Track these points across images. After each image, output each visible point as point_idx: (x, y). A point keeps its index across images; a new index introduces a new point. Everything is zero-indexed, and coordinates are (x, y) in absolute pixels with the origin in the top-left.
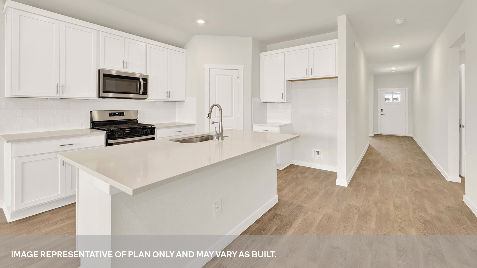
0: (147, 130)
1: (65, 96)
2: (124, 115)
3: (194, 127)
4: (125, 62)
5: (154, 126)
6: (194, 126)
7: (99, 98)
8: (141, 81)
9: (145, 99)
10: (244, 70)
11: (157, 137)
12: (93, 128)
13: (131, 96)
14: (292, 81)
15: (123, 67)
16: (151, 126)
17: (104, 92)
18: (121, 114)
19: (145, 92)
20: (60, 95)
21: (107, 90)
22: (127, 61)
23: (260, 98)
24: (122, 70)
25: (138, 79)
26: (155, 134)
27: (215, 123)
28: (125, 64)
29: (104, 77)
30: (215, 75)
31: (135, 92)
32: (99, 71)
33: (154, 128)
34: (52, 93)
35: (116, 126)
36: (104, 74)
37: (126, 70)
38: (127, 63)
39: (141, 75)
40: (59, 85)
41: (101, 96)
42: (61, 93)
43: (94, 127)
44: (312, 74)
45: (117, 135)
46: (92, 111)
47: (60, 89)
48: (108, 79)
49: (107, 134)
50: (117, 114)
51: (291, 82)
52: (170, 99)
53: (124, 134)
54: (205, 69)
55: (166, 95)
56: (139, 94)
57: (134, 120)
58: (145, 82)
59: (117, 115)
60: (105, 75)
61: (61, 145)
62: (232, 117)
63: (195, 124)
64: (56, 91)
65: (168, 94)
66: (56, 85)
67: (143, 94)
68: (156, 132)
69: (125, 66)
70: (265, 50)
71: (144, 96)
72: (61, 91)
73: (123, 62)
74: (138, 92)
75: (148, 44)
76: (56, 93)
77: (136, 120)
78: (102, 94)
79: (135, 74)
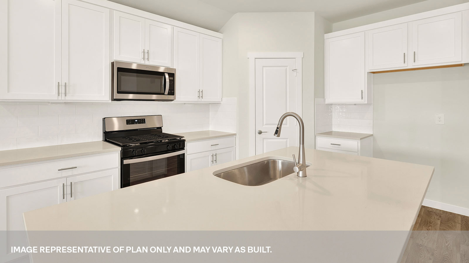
0: (175, 145)
1: (69, 98)
2: (145, 122)
3: (235, 138)
4: (146, 51)
5: (183, 138)
6: (234, 136)
7: (113, 100)
8: (167, 76)
9: (172, 100)
10: (303, 59)
11: (188, 154)
12: (106, 140)
13: (154, 97)
14: (374, 73)
15: (144, 59)
16: (180, 138)
17: (118, 92)
18: (142, 121)
19: (172, 92)
20: (62, 98)
21: (123, 89)
22: (148, 50)
23: (324, 98)
24: (142, 62)
25: (162, 74)
26: (184, 149)
27: (262, 133)
28: (146, 54)
29: (118, 72)
30: (263, 67)
31: (159, 91)
32: (113, 64)
33: (184, 141)
34: (51, 95)
35: (134, 137)
36: (118, 68)
37: (147, 63)
38: (148, 53)
39: (167, 68)
40: (60, 84)
41: (115, 98)
42: (63, 95)
43: (108, 140)
44: (414, 62)
45: (135, 152)
46: (105, 118)
47: (62, 90)
48: (123, 75)
49: (122, 152)
50: (136, 121)
51: (372, 74)
52: (202, 100)
53: (144, 150)
54: (248, 58)
55: (197, 95)
56: (163, 94)
57: (158, 128)
58: (172, 78)
59: (136, 123)
60: (120, 70)
61: (61, 168)
62: (287, 125)
63: (235, 134)
64: (57, 92)
65: (201, 94)
66: (57, 84)
67: (169, 94)
68: (187, 146)
69: (146, 57)
70: (329, 30)
71: (171, 97)
72: (64, 93)
73: (144, 52)
74: (163, 92)
75: (174, 27)
76: (57, 95)
77: (160, 128)
78: (117, 96)
79: (158, 67)
